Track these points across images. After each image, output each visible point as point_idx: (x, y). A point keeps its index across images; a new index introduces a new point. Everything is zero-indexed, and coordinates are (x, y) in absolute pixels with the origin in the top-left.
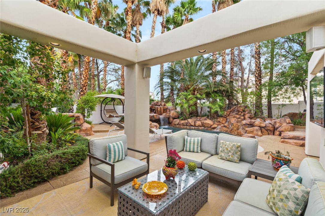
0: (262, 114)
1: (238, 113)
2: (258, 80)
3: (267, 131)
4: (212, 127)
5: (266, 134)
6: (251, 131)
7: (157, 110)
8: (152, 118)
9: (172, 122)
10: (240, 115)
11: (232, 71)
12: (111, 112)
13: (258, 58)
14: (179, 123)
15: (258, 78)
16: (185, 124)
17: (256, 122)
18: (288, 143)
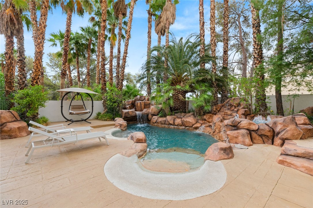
0: (265, 109)
1: (231, 108)
2: (258, 62)
3: (262, 137)
4: (193, 127)
5: (260, 142)
6: (235, 136)
7: (137, 105)
8: (126, 115)
9: (151, 119)
10: (233, 110)
11: (225, 55)
12: (78, 108)
13: (257, 32)
14: (157, 121)
15: (257, 60)
16: (163, 122)
17: (241, 123)
18: (292, 166)
